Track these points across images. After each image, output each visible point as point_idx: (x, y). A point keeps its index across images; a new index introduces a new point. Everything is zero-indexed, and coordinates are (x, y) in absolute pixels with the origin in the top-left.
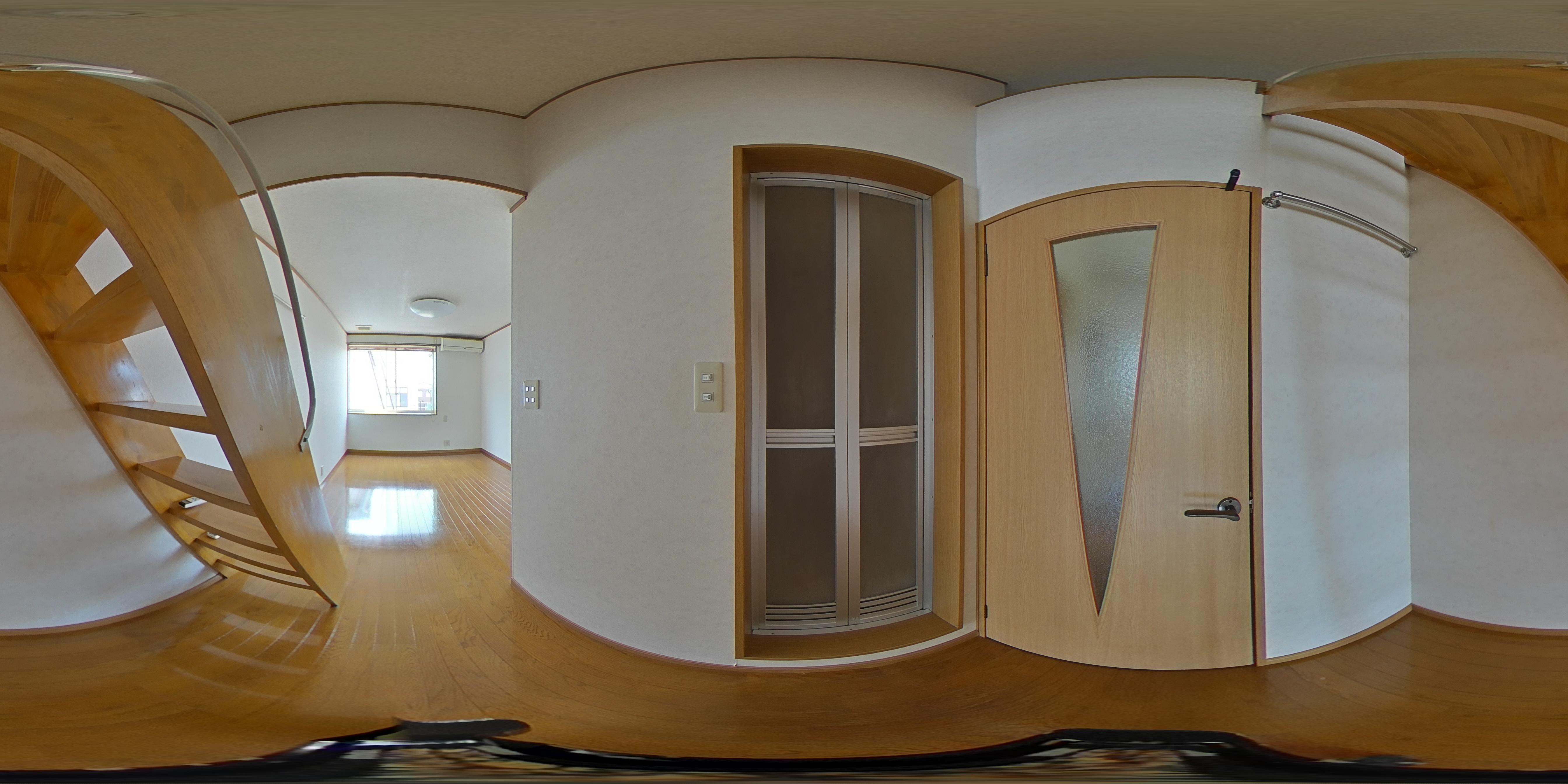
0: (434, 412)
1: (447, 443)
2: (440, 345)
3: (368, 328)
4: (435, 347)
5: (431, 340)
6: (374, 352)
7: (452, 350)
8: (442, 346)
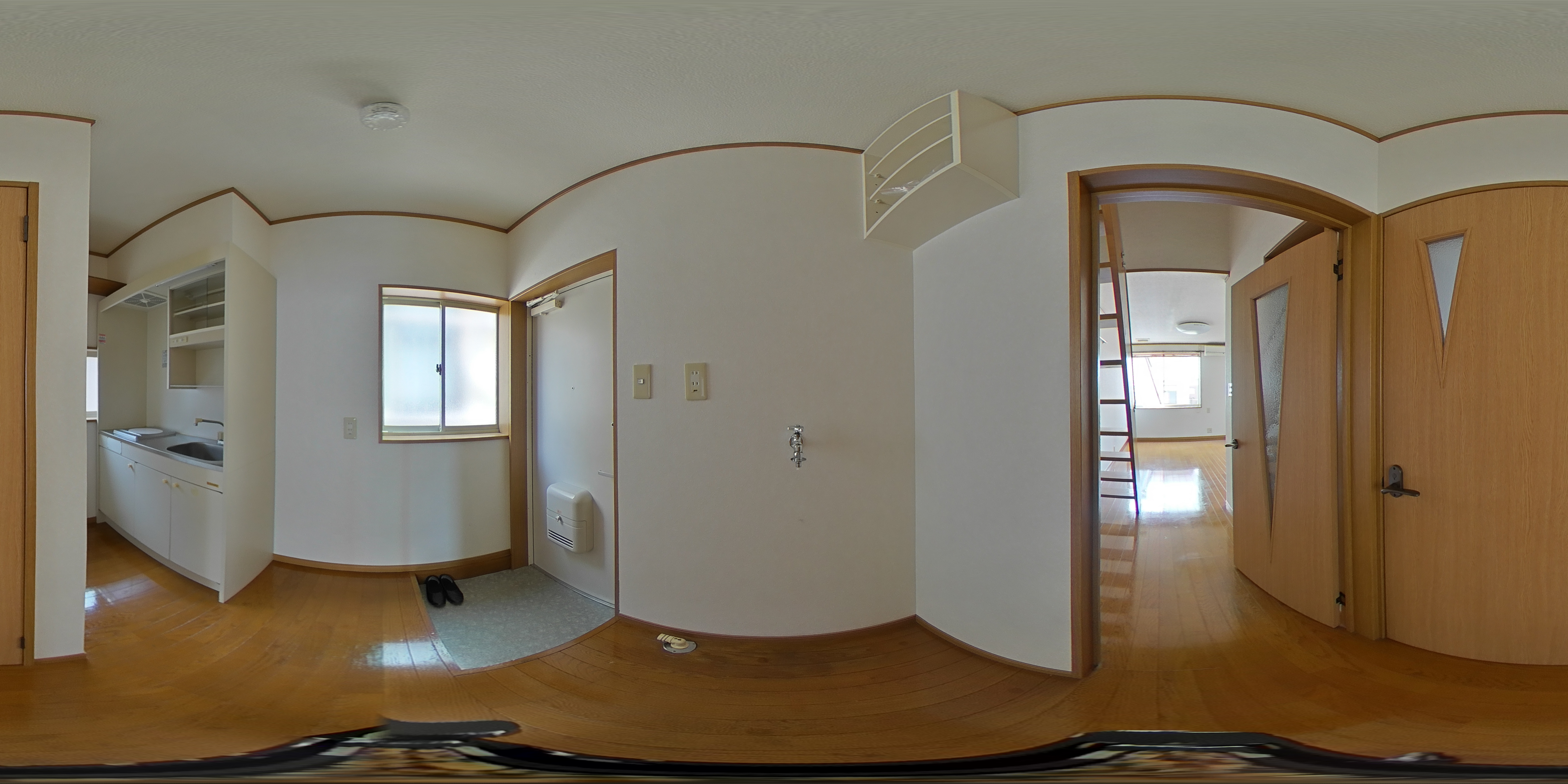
0: (1198, 405)
1: (1210, 430)
2: (1204, 351)
3: (1147, 340)
4: (1199, 353)
5: (1197, 348)
6: (1152, 359)
7: (1212, 355)
8: (1205, 352)
